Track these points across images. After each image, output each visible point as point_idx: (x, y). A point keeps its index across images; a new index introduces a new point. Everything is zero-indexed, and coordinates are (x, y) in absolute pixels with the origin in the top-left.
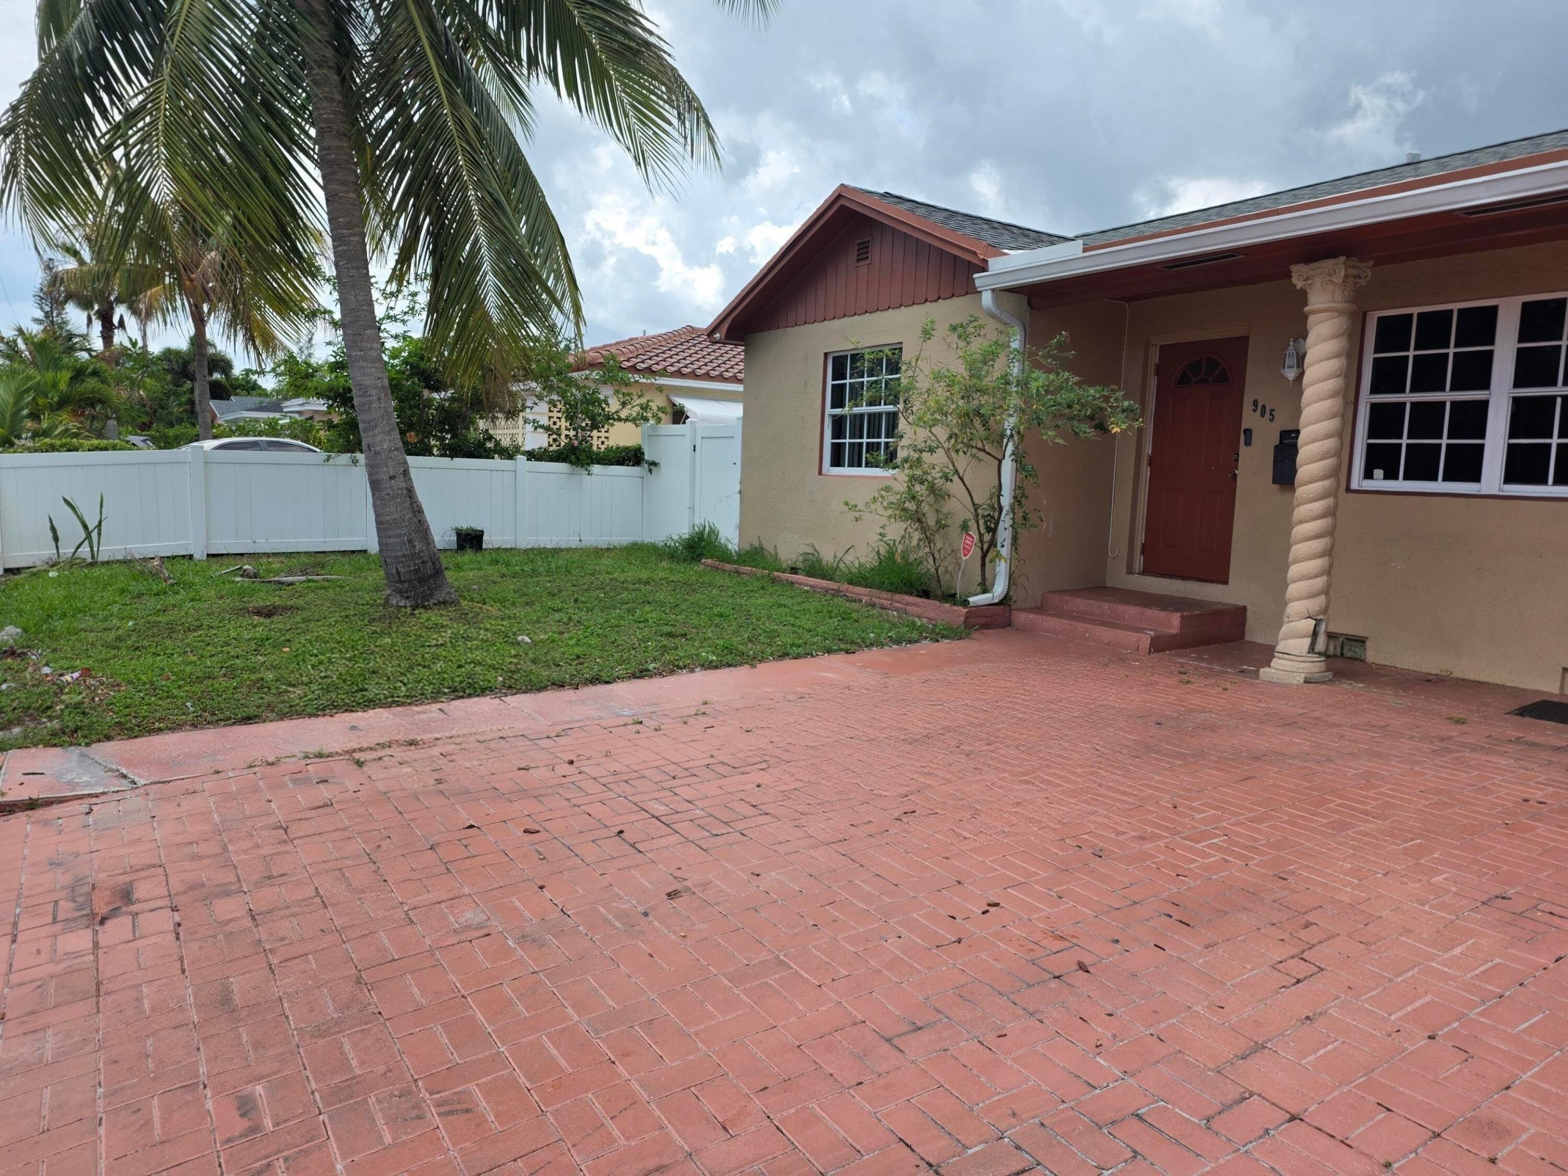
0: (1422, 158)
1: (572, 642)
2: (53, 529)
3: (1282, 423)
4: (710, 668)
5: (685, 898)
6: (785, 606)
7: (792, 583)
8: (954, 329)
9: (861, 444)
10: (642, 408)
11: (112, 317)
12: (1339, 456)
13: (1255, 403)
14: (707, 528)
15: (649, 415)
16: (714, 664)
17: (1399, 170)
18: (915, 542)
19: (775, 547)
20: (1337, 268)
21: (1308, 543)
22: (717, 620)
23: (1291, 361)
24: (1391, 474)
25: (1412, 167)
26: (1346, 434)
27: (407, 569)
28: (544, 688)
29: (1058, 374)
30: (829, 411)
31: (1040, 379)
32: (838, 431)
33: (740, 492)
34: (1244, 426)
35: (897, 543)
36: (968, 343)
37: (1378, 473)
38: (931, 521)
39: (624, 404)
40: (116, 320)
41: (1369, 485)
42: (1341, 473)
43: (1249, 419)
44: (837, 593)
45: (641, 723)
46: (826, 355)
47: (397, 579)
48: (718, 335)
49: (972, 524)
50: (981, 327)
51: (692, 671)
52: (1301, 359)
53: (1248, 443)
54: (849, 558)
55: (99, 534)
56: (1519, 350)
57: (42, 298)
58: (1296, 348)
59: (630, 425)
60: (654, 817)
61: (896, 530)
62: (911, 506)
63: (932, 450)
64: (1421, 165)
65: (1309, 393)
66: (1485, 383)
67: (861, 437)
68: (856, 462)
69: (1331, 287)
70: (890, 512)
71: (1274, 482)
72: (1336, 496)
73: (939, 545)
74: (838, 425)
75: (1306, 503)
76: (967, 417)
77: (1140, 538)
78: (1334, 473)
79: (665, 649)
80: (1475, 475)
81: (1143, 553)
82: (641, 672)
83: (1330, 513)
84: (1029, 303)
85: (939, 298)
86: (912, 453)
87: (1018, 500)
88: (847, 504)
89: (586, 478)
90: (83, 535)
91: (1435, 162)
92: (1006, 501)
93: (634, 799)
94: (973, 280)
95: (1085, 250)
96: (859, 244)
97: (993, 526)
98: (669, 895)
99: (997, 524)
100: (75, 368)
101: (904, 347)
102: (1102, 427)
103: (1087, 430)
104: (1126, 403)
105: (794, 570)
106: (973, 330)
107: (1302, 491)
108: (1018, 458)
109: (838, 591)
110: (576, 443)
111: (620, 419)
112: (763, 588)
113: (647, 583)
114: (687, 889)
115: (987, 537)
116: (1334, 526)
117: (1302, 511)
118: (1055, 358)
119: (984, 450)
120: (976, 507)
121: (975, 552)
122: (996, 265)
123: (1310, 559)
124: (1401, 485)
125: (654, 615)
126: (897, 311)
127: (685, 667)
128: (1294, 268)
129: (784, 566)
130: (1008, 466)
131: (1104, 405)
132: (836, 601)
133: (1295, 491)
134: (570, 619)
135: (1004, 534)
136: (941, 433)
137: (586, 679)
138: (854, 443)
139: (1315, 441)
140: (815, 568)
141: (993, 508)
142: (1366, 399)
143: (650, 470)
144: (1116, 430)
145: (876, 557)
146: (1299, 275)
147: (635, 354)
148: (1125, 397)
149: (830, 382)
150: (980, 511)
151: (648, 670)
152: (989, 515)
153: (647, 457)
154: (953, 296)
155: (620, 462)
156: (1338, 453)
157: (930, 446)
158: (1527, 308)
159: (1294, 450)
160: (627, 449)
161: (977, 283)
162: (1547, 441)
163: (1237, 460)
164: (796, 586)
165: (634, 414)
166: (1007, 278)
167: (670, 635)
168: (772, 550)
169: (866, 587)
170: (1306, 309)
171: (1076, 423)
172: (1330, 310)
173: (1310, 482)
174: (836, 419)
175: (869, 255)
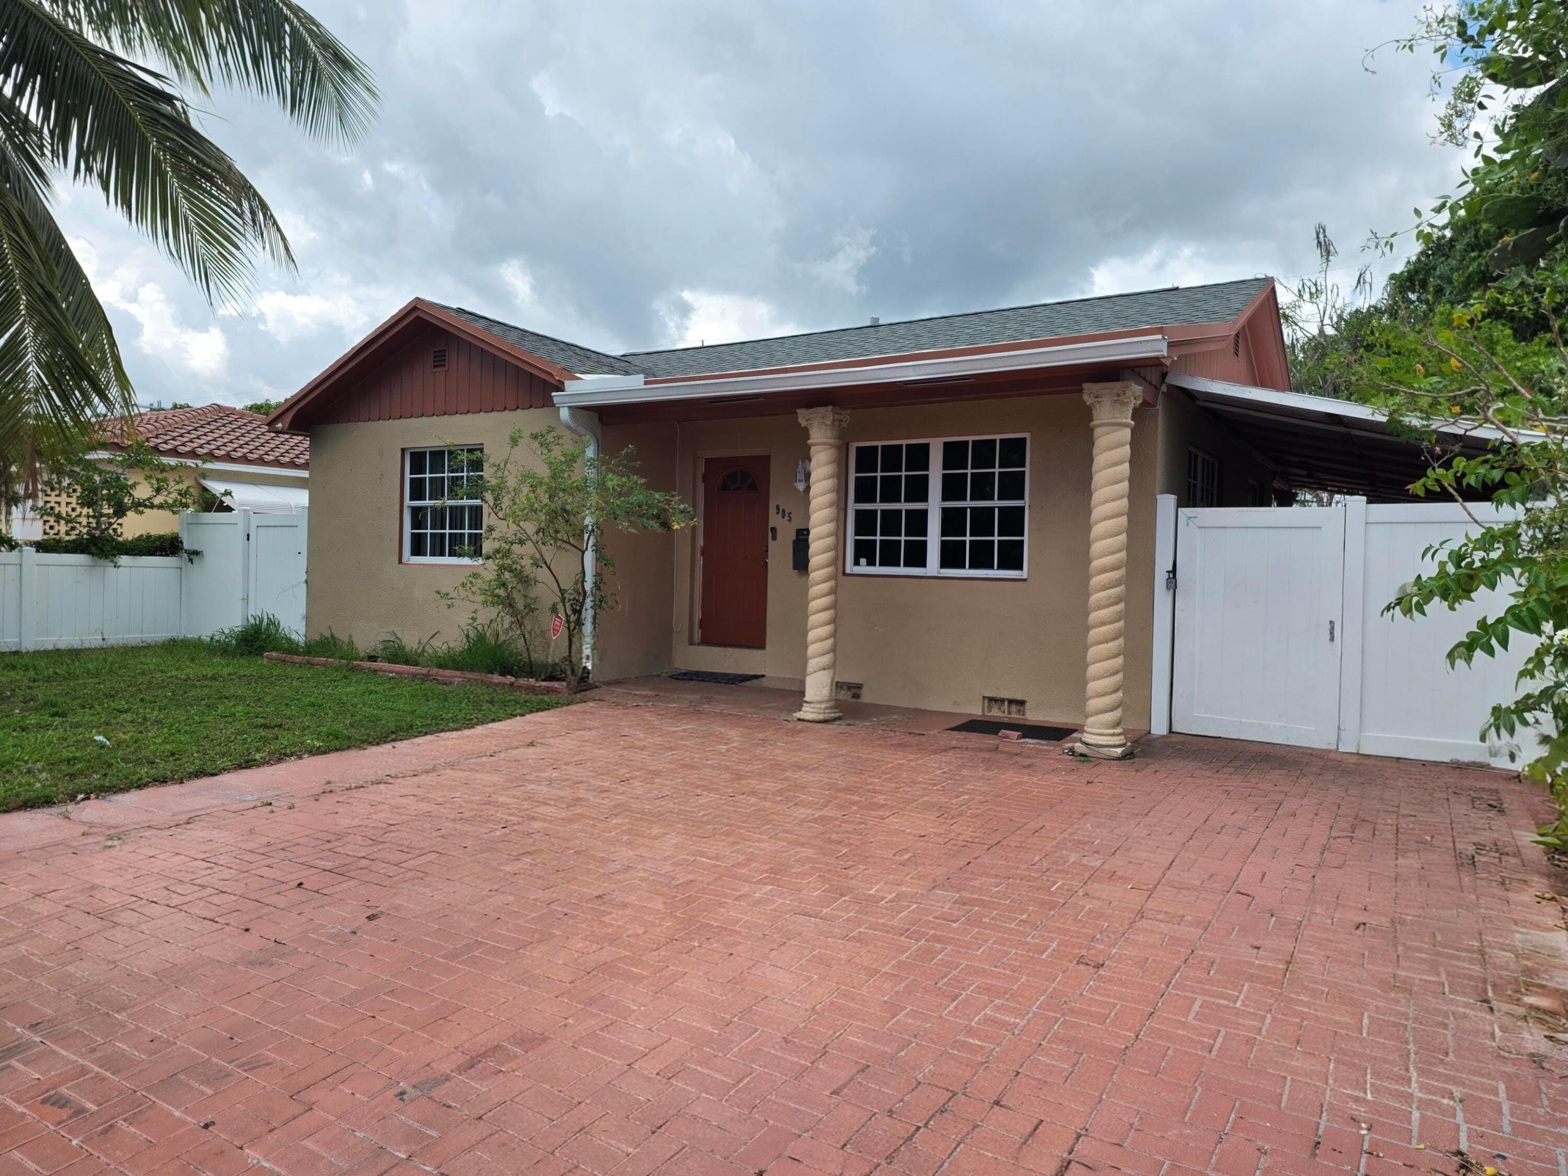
0: (881, 322)
1: (159, 740)
3: (797, 524)
4: (318, 754)
5: (383, 918)
6: (376, 692)
7: (375, 671)
8: (535, 437)
9: (443, 535)
10: (179, 494)
12: (837, 551)
13: (778, 507)
14: (265, 620)
15: (189, 501)
16: (323, 749)
17: (865, 331)
18: (506, 625)
19: (350, 636)
20: (827, 413)
21: (820, 614)
22: (311, 710)
23: (800, 476)
24: (871, 563)
25: (873, 329)
26: (840, 533)
28: (146, 785)
29: (629, 477)
30: (408, 502)
31: (613, 481)
32: (417, 522)
33: (306, 582)
34: (771, 525)
35: (486, 627)
36: (550, 451)
37: (863, 561)
38: (520, 605)
39: (158, 491)
41: (858, 570)
42: (838, 561)
43: (774, 520)
44: (425, 678)
45: (270, 804)
46: (403, 450)
48: (280, 425)
49: (560, 606)
50: (559, 437)
51: (300, 757)
52: (808, 475)
53: (774, 538)
54: (436, 643)
56: (944, 475)
58: (803, 468)
59: (166, 513)
60: (325, 870)
61: (487, 615)
62: (501, 592)
63: (521, 542)
64: (880, 329)
65: (815, 503)
66: (925, 499)
67: (443, 527)
68: (439, 551)
69: (824, 427)
70: (482, 598)
71: (794, 568)
72: (836, 579)
73: (529, 628)
74: (418, 518)
75: (817, 584)
76: (553, 515)
77: (698, 615)
78: (834, 562)
79: (265, 740)
80: (922, 563)
81: (700, 627)
82: (247, 762)
83: (833, 591)
84: (600, 419)
85: (517, 408)
86: (504, 545)
87: (597, 585)
88: (438, 592)
89: (111, 570)
91: (889, 327)
92: (588, 586)
93: (300, 860)
94: (551, 397)
95: (646, 383)
96: (435, 352)
97: (578, 608)
98: (369, 918)
99: (582, 607)
101: (485, 447)
102: (666, 525)
103: (654, 525)
104: (682, 506)
105: (372, 658)
106: (552, 440)
107: (814, 576)
108: (598, 550)
109: (428, 675)
110: (97, 533)
111: (152, 506)
112: (345, 677)
113: (214, 678)
114: (382, 913)
115: (573, 618)
116: (836, 601)
117: (815, 590)
118: (625, 467)
119: (569, 543)
120: (563, 592)
121: (563, 631)
122: (571, 387)
123: (821, 626)
124: (878, 570)
125: (240, 708)
126: (477, 416)
127: (292, 754)
128: (799, 411)
129: (362, 655)
130: (589, 557)
131: (667, 507)
132: (428, 684)
133: (808, 575)
134: (145, 719)
135: (588, 614)
136: (530, 527)
137: (191, 773)
138: (435, 534)
139: (820, 538)
140: (397, 655)
141: (579, 594)
142: (852, 507)
143: (191, 560)
144: (676, 527)
145: (465, 640)
146: (803, 416)
147: (155, 433)
148: (682, 501)
149: (408, 476)
150: (566, 595)
151: (255, 760)
152: (574, 599)
153: (186, 546)
154: (531, 407)
155: (151, 552)
156: (835, 548)
157: (520, 539)
158: (947, 446)
159: (807, 547)
160: (161, 537)
161: (556, 400)
162: (963, 538)
163: (767, 551)
164: (380, 673)
165: (170, 501)
166: (581, 398)
167: (265, 726)
168: (346, 640)
169: (457, 669)
170: (809, 442)
171: (645, 520)
172: (824, 444)
173: (819, 569)
174: (415, 511)
175: (446, 363)
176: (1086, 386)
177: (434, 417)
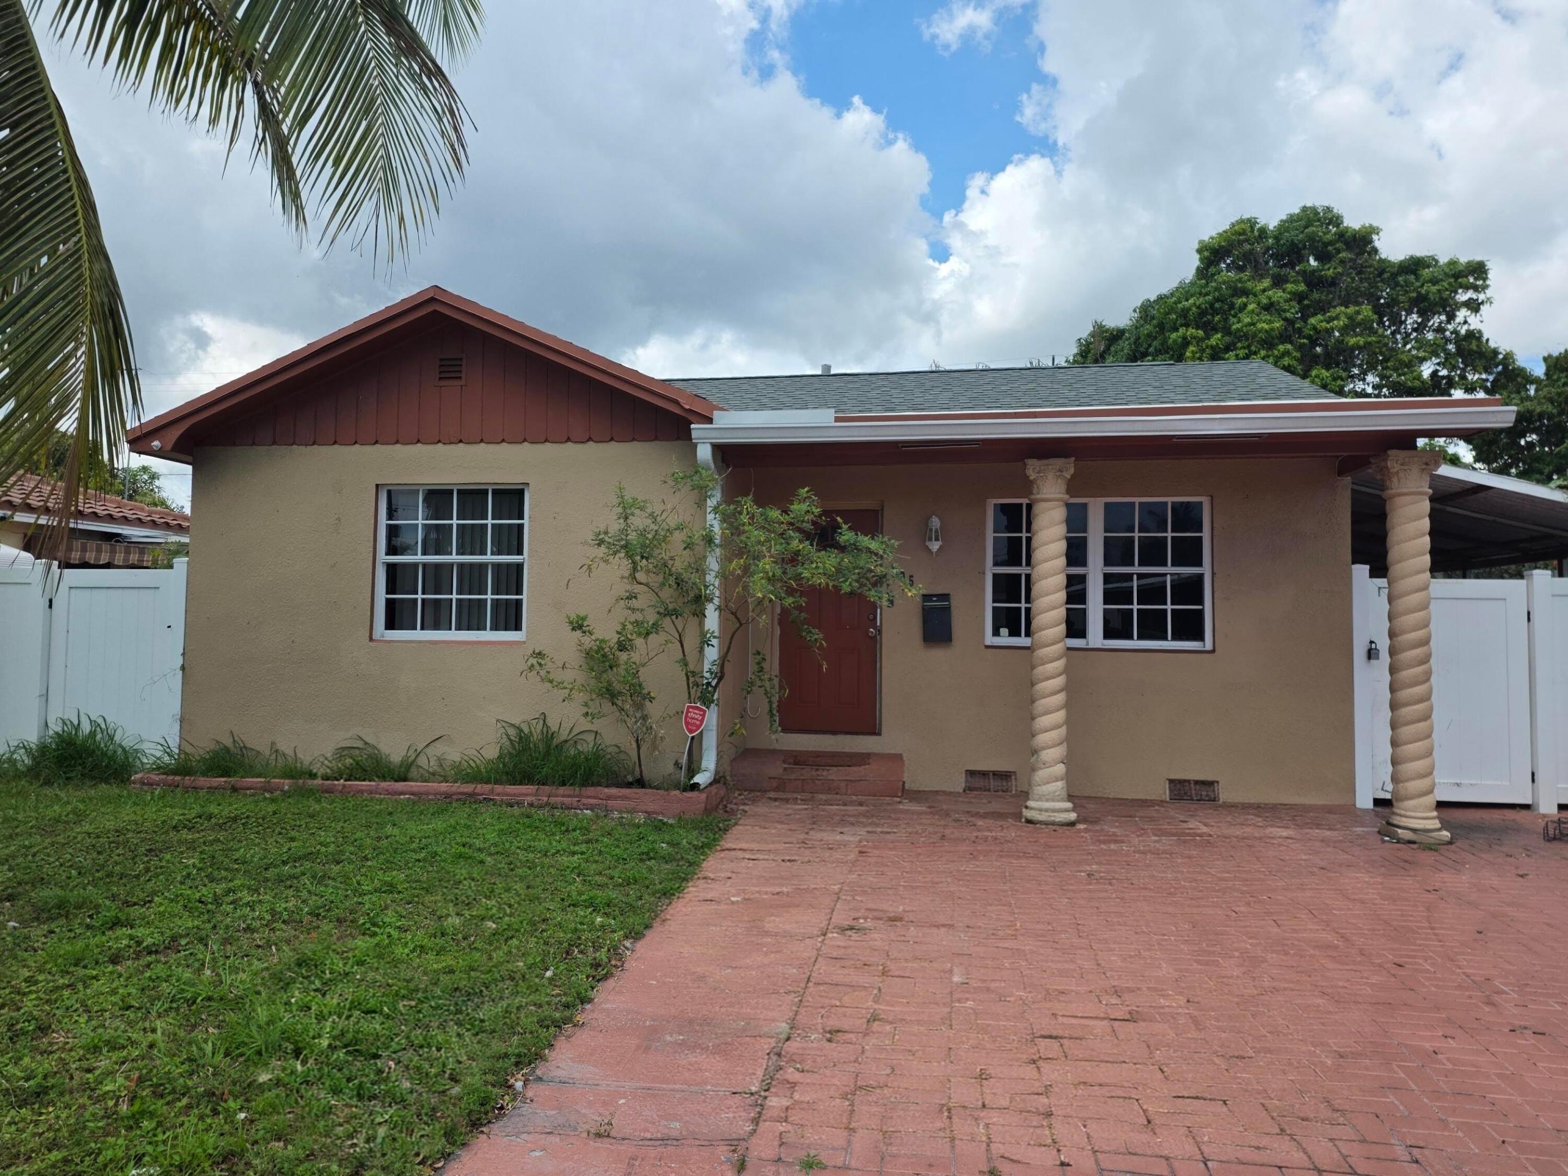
3: (923, 589)
9: (447, 601)
20: (1069, 467)
23: (933, 534)
24: (1015, 632)
32: (401, 584)
33: (183, 668)
37: (1004, 631)
41: (997, 641)
46: (375, 486)
48: (156, 443)
56: (1106, 538)
66: (1083, 563)
67: (447, 592)
68: (437, 623)
71: (925, 640)
74: (401, 577)
80: (1081, 634)
81: (778, 710)
94: (690, 430)
95: (837, 419)
96: (441, 360)
101: (531, 489)
120: (690, 675)
122: (723, 419)
124: (1021, 641)
126: (516, 447)
128: (1030, 462)
138: (432, 600)
142: (990, 570)
146: (1033, 468)
149: (383, 521)
154: (612, 440)
161: (692, 434)
163: (873, 620)
166: (736, 434)
172: (1058, 500)
173: (1053, 644)
174: (392, 569)
175: (463, 375)
176: (1392, 453)
177: (440, 445)
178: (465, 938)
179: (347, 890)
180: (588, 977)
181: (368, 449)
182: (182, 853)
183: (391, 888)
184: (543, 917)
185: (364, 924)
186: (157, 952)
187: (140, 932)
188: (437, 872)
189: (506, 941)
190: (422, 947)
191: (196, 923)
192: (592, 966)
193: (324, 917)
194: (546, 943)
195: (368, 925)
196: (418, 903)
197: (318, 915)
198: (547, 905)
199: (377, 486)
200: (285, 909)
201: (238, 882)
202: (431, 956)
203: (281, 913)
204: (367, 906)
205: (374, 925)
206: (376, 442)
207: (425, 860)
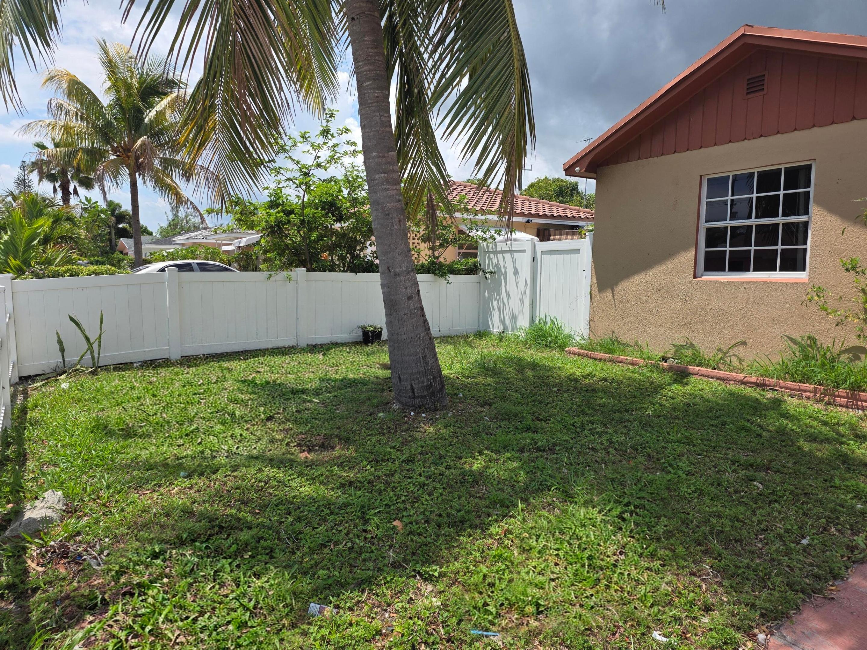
2: (60, 342)
11: (69, 187)
27: (421, 385)
30: (704, 224)
33: (590, 293)
40: (71, 189)
47: (411, 394)
48: (577, 169)
55: (100, 345)
57: (19, 184)
67: (748, 245)
89: (444, 285)
90: (86, 346)
96: (748, 80)
100: (55, 216)
101: (816, 162)
143: (486, 277)
149: (704, 200)
153: (483, 267)
155: (466, 272)
174: (710, 233)
175: (765, 87)
177: (746, 141)
178: (736, 492)
179: (659, 437)
180: (842, 556)
181: (695, 152)
182: (573, 394)
183: (689, 441)
184: (806, 491)
185: (664, 463)
186: (544, 451)
187: (537, 437)
188: (725, 436)
189: (770, 502)
190: (702, 490)
191: (567, 438)
192: (848, 547)
193: (641, 453)
194: (805, 514)
195: (666, 465)
196: (706, 456)
197: (637, 450)
198: (810, 482)
199: (701, 176)
200: (617, 441)
201: (596, 418)
202: (707, 500)
203: (614, 443)
204: (669, 451)
205: (671, 465)
206: (701, 147)
207: (716, 426)
